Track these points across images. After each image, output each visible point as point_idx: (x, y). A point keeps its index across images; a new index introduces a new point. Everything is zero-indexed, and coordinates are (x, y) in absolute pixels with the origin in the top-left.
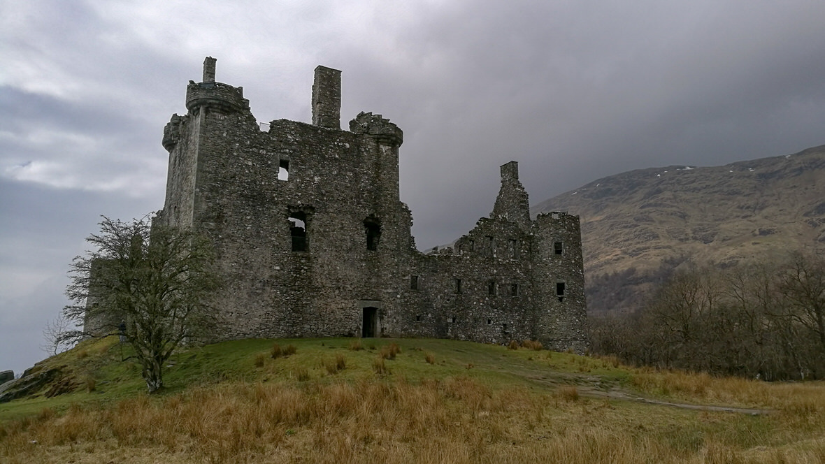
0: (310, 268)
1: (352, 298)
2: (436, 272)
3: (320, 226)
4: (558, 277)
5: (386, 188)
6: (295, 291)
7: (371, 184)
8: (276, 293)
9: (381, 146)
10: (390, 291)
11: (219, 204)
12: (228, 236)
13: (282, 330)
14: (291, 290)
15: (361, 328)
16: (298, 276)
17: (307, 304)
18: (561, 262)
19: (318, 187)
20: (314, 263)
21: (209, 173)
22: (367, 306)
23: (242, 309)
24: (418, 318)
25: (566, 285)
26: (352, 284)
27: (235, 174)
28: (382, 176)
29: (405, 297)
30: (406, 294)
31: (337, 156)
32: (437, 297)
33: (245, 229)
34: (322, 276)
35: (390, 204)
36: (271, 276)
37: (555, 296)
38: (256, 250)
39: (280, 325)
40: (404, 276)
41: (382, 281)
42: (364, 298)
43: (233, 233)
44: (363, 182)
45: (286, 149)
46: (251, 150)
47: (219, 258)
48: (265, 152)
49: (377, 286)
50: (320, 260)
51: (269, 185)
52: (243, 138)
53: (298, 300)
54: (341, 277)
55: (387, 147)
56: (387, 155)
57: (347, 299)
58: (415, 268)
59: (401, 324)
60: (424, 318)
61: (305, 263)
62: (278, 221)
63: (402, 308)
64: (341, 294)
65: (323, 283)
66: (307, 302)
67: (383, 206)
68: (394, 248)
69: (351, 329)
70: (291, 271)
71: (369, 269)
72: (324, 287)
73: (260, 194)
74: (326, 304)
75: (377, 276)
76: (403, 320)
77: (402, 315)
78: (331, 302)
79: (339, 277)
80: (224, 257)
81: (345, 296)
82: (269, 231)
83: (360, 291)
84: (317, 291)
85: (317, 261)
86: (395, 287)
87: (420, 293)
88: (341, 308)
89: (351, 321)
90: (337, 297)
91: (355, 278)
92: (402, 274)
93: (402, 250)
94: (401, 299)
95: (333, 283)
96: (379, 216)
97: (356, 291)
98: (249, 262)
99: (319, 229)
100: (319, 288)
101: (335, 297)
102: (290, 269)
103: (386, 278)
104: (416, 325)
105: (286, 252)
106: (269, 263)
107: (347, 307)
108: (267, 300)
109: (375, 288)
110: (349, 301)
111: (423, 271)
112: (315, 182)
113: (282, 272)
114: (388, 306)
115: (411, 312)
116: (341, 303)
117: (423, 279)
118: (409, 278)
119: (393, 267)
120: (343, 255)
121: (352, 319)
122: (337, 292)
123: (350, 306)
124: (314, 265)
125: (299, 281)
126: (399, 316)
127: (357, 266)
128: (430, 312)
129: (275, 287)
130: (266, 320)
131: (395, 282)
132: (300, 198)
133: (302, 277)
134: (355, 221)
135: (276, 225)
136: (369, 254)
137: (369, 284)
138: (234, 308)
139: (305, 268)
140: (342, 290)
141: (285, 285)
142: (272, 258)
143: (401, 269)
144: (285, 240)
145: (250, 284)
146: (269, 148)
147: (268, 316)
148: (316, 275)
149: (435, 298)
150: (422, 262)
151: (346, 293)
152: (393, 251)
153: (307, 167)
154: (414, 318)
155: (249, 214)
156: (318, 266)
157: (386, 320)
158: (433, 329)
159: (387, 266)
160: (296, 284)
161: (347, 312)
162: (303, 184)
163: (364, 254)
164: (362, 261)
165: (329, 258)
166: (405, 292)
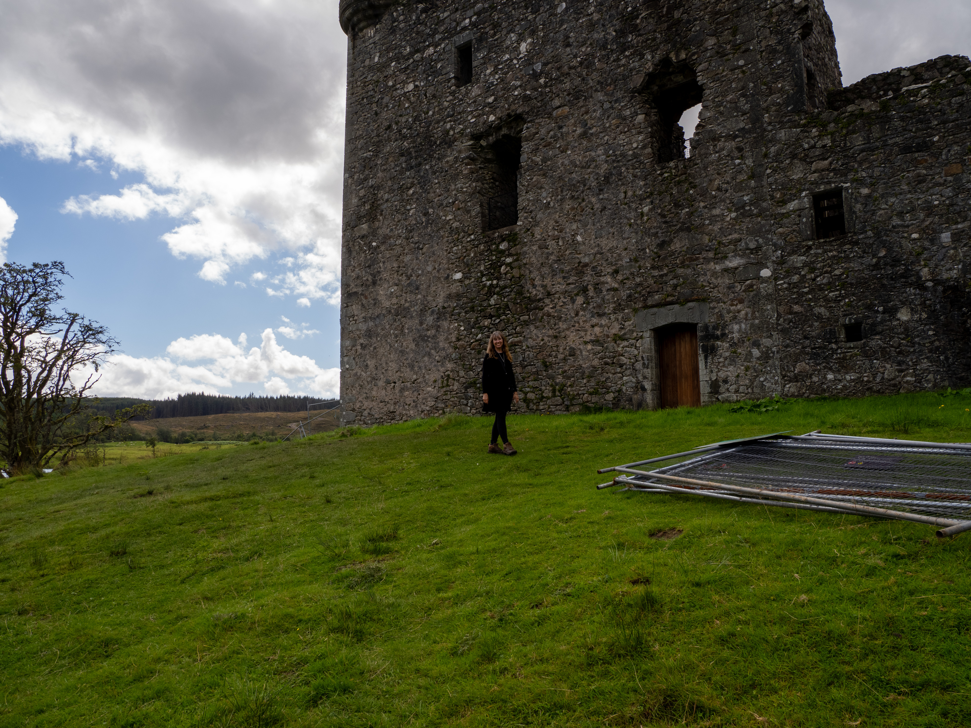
0: (518, 257)
1: (618, 308)
2: (924, 146)
3: (536, 150)
6: (491, 317)
8: (458, 329)
10: (734, 262)
11: (372, 186)
12: (385, 239)
13: (471, 407)
14: (485, 317)
15: (648, 385)
16: (495, 282)
19: (528, 62)
20: (525, 244)
21: (359, 138)
22: (657, 325)
23: (408, 374)
24: (853, 332)
26: (616, 272)
27: (391, 121)
29: (792, 271)
30: (798, 260)
32: (932, 241)
33: (406, 215)
34: (543, 270)
36: (449, 297)
38: (424, 250)
39: (467, 398)
40: (783, 202)
41: (706, 239)
42: (650, 302)
43: (392, 230)
45: (465, 19)
46: (411, 61)
47: (374, 283)
48: (431, 50)
49: (691, 258)
50: (537, 231)
51: (439, 112)
52: (401, 47)
54: (586, 260)
57: (604, 314)
58: (826, 162)
59: (781, 360)
60: (879, 328)
61: (509, 249)
62: (455, 178)
63: (781, 309)
64: (588, 303)
65: (546, 286)
66: (516, 339)
67: (695, 20)
68: (742, 125)
69: (620, 391)
70: (483, 275)
71: (664, 216)
72: (549, 294)
73: (426, 138)
74: (556, 337)
75: (689, 230)
76: (787, 346)
77: (784, 332)
78: (568, 329)
79: (583, 260)
80: (381, 279)
81: (599, 306)
82: (442, 204)
83: (640, 284)
84: (536, 308)
85: (533, 236)
86: (752, 245)
87: (856, 243)
88: (592, 341)
89: (619, 370)
90: (581, 313)
91: (624, 253)
92: (772, 198)
93: (770, 124)
94: (776, 279)
95: (570, 281)
96: (683, 56)
97: (629, 289)
98: (414, 278)
99: (532, 161)
100: (540, 300)
101: (577, 315)
102: (481, 272)
103: (716, 228)
104: (844, 358)
105: (472, 237)
106: (445, 270)
107: (608, 336)
108: (444, 349)
109: (683, 267)
110: (612, 317)
111: (860, 164)
112: (521, 56)
113: (467, 282)
114: (729, 312)
115: (819, 317)
116: (593, 326)
117: (865, 191)
118: (806, 202)
119: (740, 188)
120: (590, 202)
121: (621, 366)
122: (580, 300)
123: (614, 331)
124: (525, 249)
125: (498, 294)
126: (771, 336)
127: (629, 219)
128: (903, 303)
129: (456, 317)
130: (444, 389)
131: (751, 232)
132: (493, 108)
133: (501, 283)
134: (616, 101)
135: (453, 187)
136: (661, 175)
137: (665, 258)
138: (397, 372)
139: (509, 260)
140: (591, 293)
141: (472, 309)
142: (449, 259)
143: (770, 184)
144: (468, 212)
145: (417, 321)
146: (438, 37)
147: (447, 380)
148: (530, 272)
149: (927, 244)
150: (854, 132)
151: (603, 299)
152: (736, 136)
153: (504, 32)
154: (832, 333)
155: (413, 185)
156: (535, 248)
157: (727, 354)
158: (925, 364)
159: (719, 189)
160: (492, 302)
161: (607, 348)
162: (496, 73)
163: (645, 179)
164: (642, 199)
165: (557, 222)
166: (790, 254)
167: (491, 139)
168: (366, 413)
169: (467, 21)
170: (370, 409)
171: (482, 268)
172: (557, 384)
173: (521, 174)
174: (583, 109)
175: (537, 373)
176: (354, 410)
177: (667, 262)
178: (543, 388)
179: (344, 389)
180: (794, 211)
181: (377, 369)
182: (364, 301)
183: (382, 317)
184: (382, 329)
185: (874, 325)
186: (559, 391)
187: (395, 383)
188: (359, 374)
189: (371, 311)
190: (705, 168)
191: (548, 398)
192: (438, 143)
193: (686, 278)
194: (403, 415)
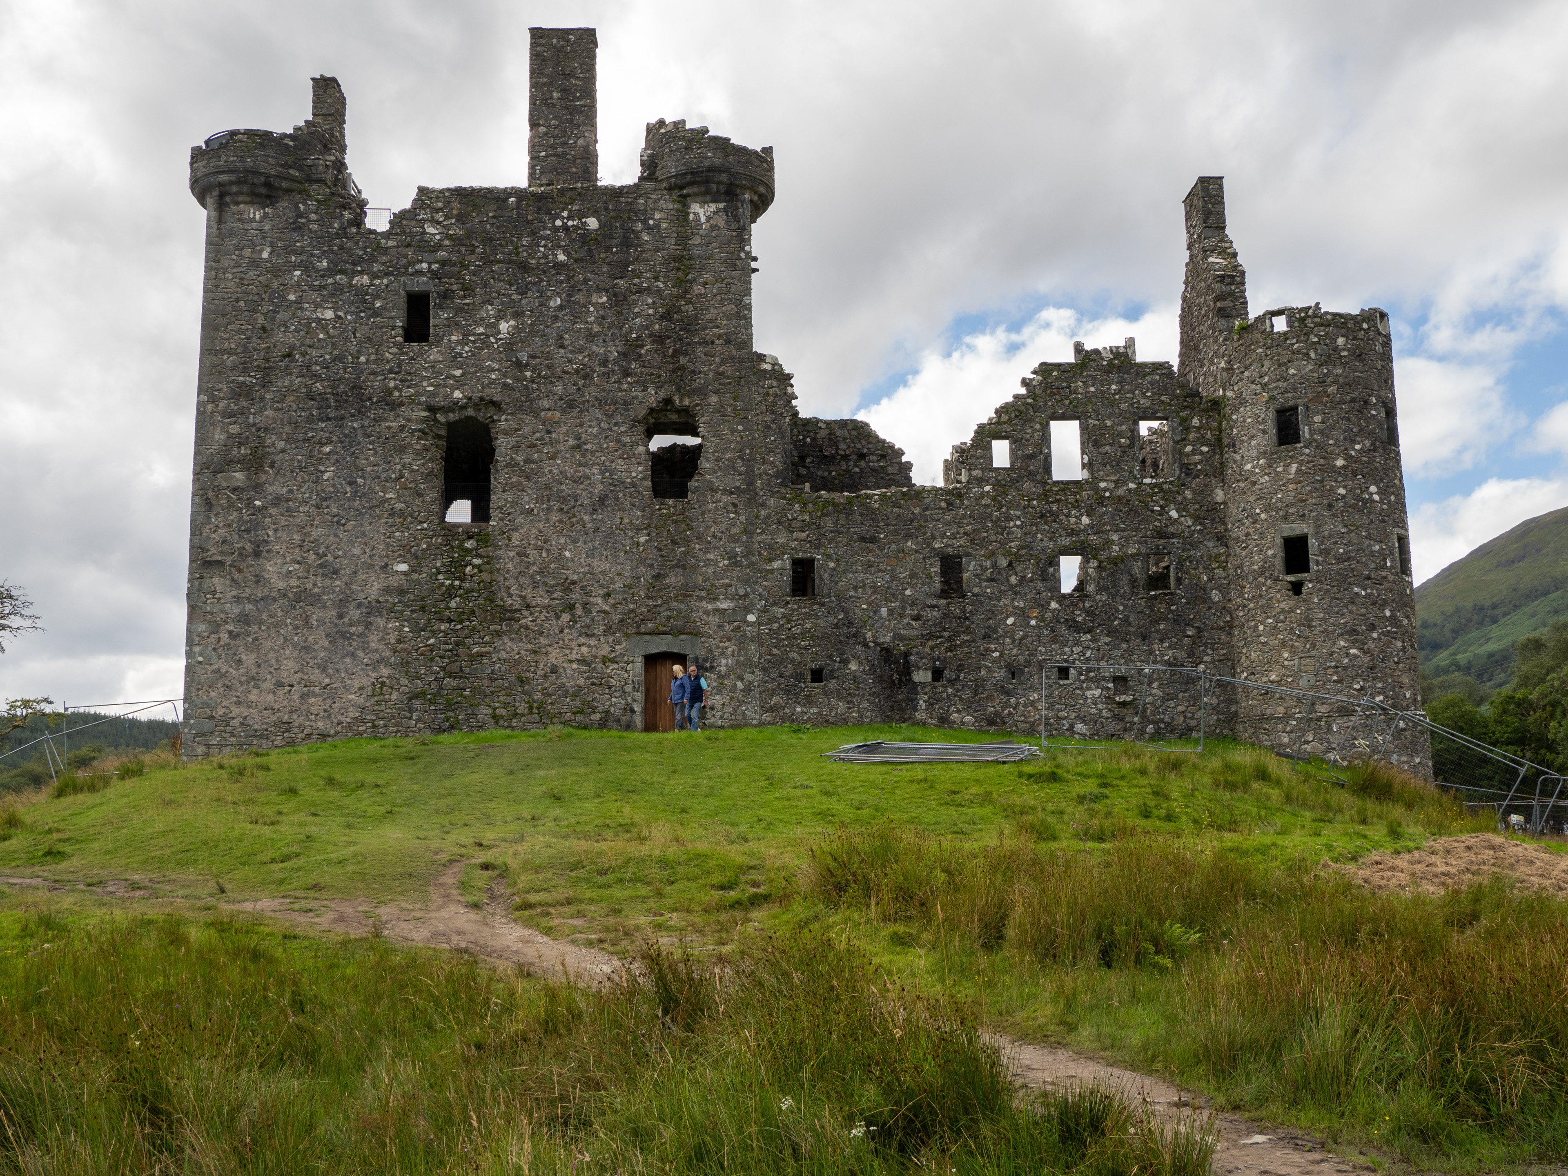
0: (489, 560)
1: (609, 631)
2: (874, 540)
3: (517, 448)
4: (1285, 518)
5: (711, 321)
6: (450, 620)
7: (663, 317)
8: (400, 629)
9: (695, 207)
10: (724, 605)
11: (254, 425)
12: (278, 501)
13: (417, 721)
14: (441, 620)
15: (637, 708)
16: (457, 583)
17: (482, 655)
18: (1294, 467)
19: (510, 346)
20: (499, 548)
21: (230, 352)
22: (649, 652)
23: (315, 675)
24: (817, 676)
25: (1312, 542)
26: (608, 595)
27: (292, 348)
28: (698, 289)
29: (773, 619)
30: (779, 611)
31: (562, 257)
32: (876, 612)
33: (318, 478)
34: (522, 580)
35: (723, 362)
36: (387, 590)
37: (1277, 579)
38: (349, 526)
39: (411, 710)
40: (770, 560)
41: (700, 579)
42: (643, 629)
43: (291, 491)
44: (638, 315)
45: (421, 262)
46: (330, 281)
47: (257, 554)
48: (366, 280)
49: (685, 593)
50: (516, 538)
51: (376, 362)
52: (312, 255)
53: (457, 644)
54: (575, 578)
55: (713, 207)
56: (713, 228)
57: (593, 635)
58: (804, 534)
59: (761, 693)
60: (836, 674)
61: (476, 549)
62: (402, 450)
63: (763, 650)
64: (576, 622)
65: (525, 597)
66: (484, 650)
67: (700, 372)
68: (737, 484)
69: (607, 712)
70: (440, 573)
71: (660, 550)
72: (528, 606)
73: (354, 387)
74: (535, 652)
75: (684, 567)
76: (766, 682)
77: (765, 670)
78: (550, 645)
79: (571, 577)
80: (269, 551)
81: (588, 626)
82: (379, 477)
83: (633, 611)
84: (510, 619)
85: (510, 540)
86: (741, 592)
87: (823, 605)
88: (578, 660)
89: (607, 691)
90: (567, 631)
91: (617, 578)
92: (760, 554)
93: (761, 489)
94: (760, 624)
95: (556, 595)
96: (687, 402)
97: (620, 613)
98: (330, 558)
99: (512, 458)
100: (516, 611)
101: (561, 631)
102: (436, 568)
103: (710, 570)
104: (810, 696)
105: (425, 525)
106: (381, 557)
107: (596, 657)
108: (377, 651)
109: (677, 601)
110: (602, 639)
111: (830, 543)
112: (500, 336)
113: (415, 576)
114: (718, 647)
115: (792, 661)
116: (580, 646)
117: (832, 565)
118: (788, 564)
119: (733, 539)
120: (582, 520)
121: (610, 688)
122: (566, 617)
123: (603, 653)
124: (499, 552)
125: (461, 596)
126: (753, 672)
127: (624, 546)
128: (854, 657)
129: (398, 615)
130: (376, 698)
131: (740, 580)
132: (460, 384)
133: (466, 585)
134: (616, 424)
135: (397, 460)
136: (659, 510)
137: (659, 590)
138: (296, 673)
139: (477, 561)
140: (579, 611)
141: (423, 609)
142: (388, 545)
143: (759, 543)
144: (420, 495)
145: (334, 613)
146: (376, 267)
147: (381, 688)
148: (505, 579)
149: (872, 614)
150: (827, 515)
151: (592, 620)
152: (731, 493)
153: (478, 300)
154: (802, 674)
155: (329, 441)
156: (512, 554)
157: (715, 684)
158: (865, 704)
159: (714, 536)
160: (453, 604)
161: (595, 669)
162: (467, 344)
163: (643, 510)
164: (638, 529)
165: (540, 532)
166: (772, 605)
167: (452, 417)
168: (236, 722)
169: (425, 265)
170: (245, 718)
171: (438, 564)
172: (534, 701)
173: (497, 470)
174: (578, 421)
175: (510, 688)
176: (211, 718)
177: (662, 593)
178: (517, 704)
179: (193, 689)
180: (777, 569)
181: (259, 666)
182: (237, 576)
183: (270, 601)
184: (271, 616)
185: (832, 671)
186: (538, 709)
187: (292, 686)
188: (223, 671)
189: (248, 590)
190: (703, 514)
191: (522, 715)
192: (375, 400)
193: (679, 612)
194: (305, 727)
